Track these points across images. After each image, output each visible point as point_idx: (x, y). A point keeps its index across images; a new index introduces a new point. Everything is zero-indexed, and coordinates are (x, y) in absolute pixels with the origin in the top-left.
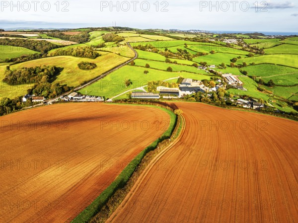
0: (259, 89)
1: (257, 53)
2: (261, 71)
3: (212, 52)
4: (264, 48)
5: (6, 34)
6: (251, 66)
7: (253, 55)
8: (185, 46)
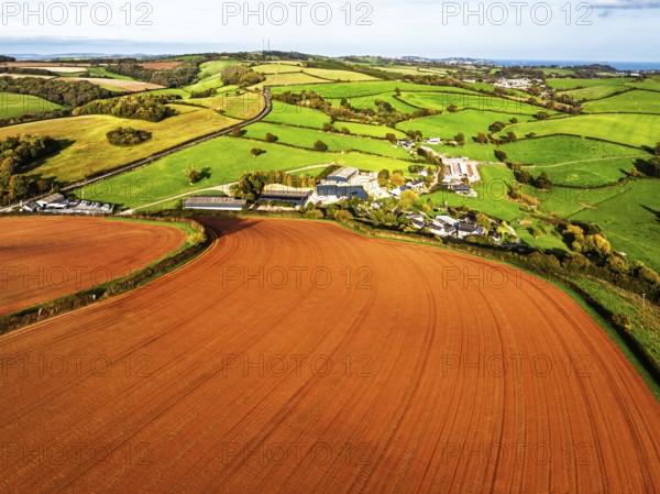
0: (512, 194)
1: (563, 111)
2: (544, 151)
3: (452, 109)
4: (585, 100)
5: (14, 68)
6: (527, 141)
7: (548, 116)
8: (395, 93)
